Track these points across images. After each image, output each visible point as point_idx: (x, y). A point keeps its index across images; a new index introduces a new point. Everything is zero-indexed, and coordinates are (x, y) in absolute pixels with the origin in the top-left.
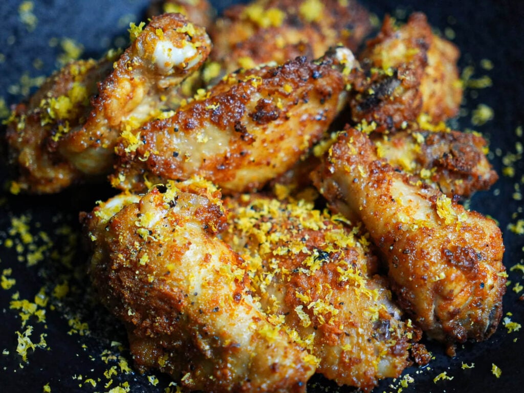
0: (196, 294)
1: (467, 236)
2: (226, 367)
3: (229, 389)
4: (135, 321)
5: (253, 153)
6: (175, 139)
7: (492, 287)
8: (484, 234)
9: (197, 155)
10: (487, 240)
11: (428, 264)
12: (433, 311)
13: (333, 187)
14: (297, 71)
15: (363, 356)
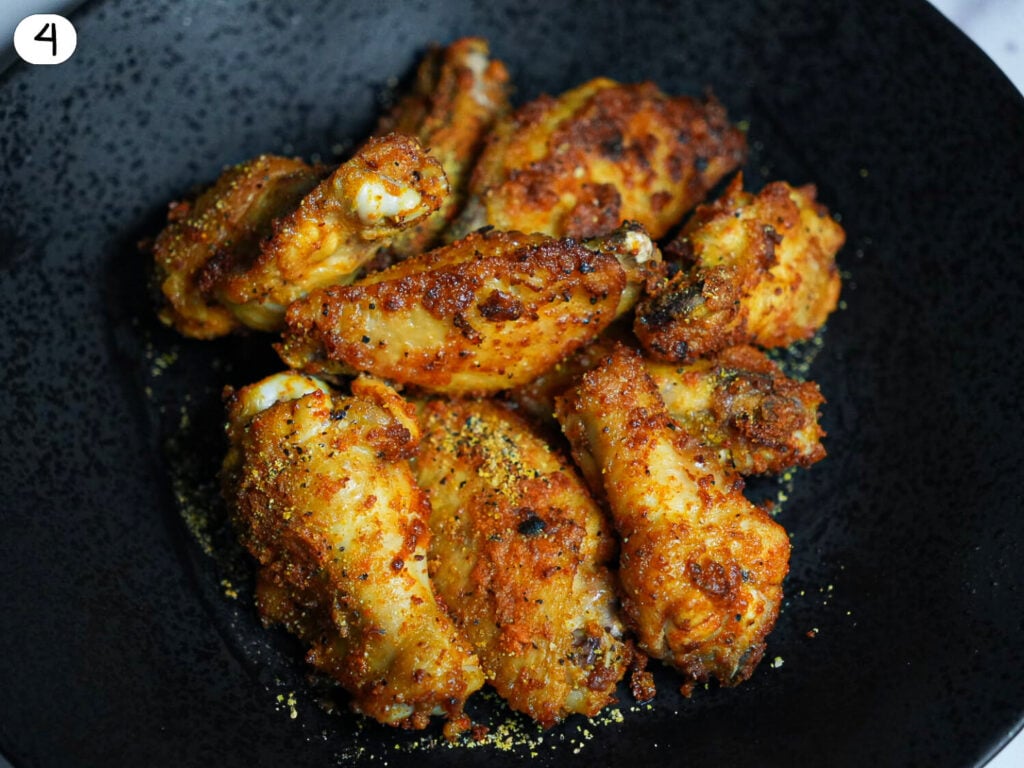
0: (342, 549)
1: (735, 546)
2: (362, 655)
3: (359, 686)
4: (263, 559)
5: (481, 355)
6: (368, 319)
7: (751, 623)
8: (760, 547)
9: (398, 345)
10: (763, 555)
11: (663, 578)
12: (661, 638)
13: (578, 427)
14: (558, 258)
15: (547, 681)
